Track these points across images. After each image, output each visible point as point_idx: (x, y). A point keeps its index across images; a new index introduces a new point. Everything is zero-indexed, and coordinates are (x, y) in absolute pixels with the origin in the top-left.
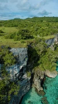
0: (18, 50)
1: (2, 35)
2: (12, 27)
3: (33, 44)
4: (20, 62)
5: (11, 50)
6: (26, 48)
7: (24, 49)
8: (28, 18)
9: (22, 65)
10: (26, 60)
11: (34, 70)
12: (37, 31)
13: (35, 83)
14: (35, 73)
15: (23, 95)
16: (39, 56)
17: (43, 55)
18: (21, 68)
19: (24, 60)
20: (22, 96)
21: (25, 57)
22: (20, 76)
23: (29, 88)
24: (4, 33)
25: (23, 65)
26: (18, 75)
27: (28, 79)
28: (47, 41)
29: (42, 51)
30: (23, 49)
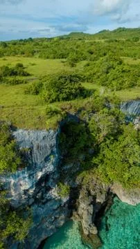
0: (31, 134)
1: (22, 83)
2: (54, 58)
3: (84, 114)
4: (36, 164)
5: (15, 133)
6: (52, 132)
7: (46, 133)
8: (104, 31)
9: (41, 171)
10: (52, 159)
11: (83, 179)
12: (107, 73)
13: (80, 211)
14: (84, 187)
15: (43, 237)
16: (98, 145)
17: (108, 142)
18: (39, 177)
19: (47, 159)
20: (41, 239)
21: (49, 152)
22: (38, 193)
23: (62, 222)
24: (28, 75)
25: (44, 170)
26: (31, 191)
27: (60, 200)
28: (127, 105)
29: (104, 133)
30: (43, 133)
